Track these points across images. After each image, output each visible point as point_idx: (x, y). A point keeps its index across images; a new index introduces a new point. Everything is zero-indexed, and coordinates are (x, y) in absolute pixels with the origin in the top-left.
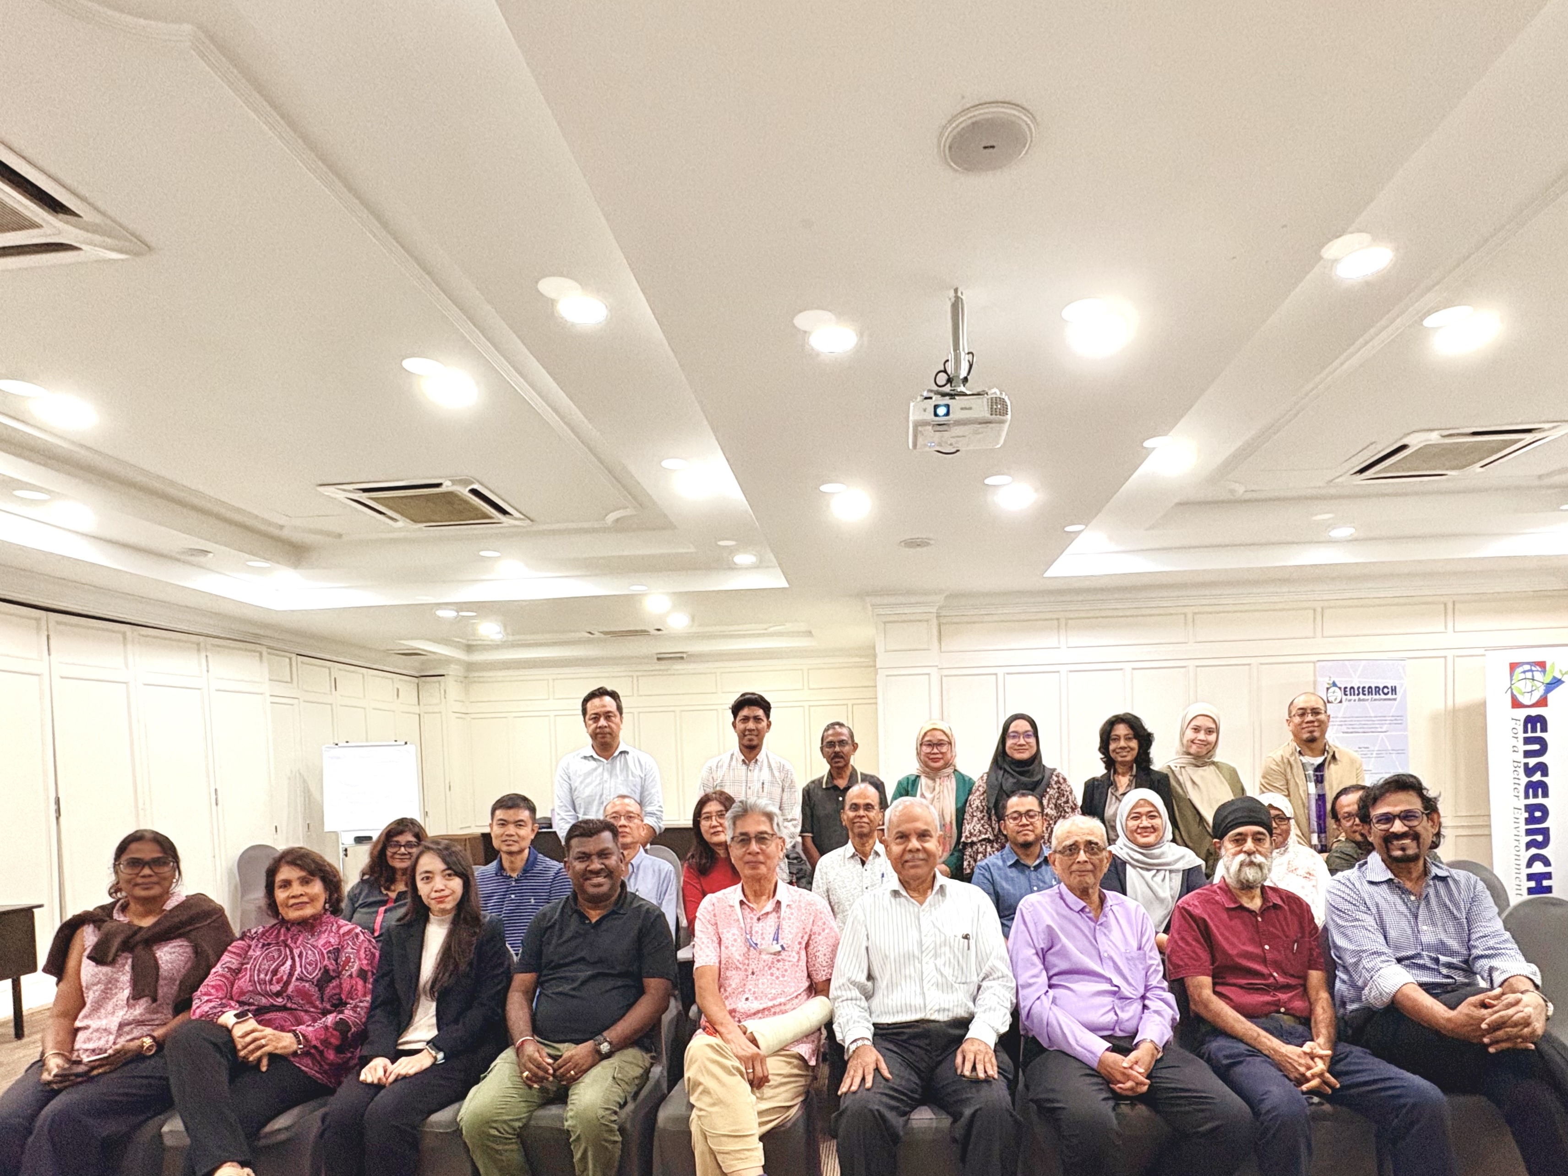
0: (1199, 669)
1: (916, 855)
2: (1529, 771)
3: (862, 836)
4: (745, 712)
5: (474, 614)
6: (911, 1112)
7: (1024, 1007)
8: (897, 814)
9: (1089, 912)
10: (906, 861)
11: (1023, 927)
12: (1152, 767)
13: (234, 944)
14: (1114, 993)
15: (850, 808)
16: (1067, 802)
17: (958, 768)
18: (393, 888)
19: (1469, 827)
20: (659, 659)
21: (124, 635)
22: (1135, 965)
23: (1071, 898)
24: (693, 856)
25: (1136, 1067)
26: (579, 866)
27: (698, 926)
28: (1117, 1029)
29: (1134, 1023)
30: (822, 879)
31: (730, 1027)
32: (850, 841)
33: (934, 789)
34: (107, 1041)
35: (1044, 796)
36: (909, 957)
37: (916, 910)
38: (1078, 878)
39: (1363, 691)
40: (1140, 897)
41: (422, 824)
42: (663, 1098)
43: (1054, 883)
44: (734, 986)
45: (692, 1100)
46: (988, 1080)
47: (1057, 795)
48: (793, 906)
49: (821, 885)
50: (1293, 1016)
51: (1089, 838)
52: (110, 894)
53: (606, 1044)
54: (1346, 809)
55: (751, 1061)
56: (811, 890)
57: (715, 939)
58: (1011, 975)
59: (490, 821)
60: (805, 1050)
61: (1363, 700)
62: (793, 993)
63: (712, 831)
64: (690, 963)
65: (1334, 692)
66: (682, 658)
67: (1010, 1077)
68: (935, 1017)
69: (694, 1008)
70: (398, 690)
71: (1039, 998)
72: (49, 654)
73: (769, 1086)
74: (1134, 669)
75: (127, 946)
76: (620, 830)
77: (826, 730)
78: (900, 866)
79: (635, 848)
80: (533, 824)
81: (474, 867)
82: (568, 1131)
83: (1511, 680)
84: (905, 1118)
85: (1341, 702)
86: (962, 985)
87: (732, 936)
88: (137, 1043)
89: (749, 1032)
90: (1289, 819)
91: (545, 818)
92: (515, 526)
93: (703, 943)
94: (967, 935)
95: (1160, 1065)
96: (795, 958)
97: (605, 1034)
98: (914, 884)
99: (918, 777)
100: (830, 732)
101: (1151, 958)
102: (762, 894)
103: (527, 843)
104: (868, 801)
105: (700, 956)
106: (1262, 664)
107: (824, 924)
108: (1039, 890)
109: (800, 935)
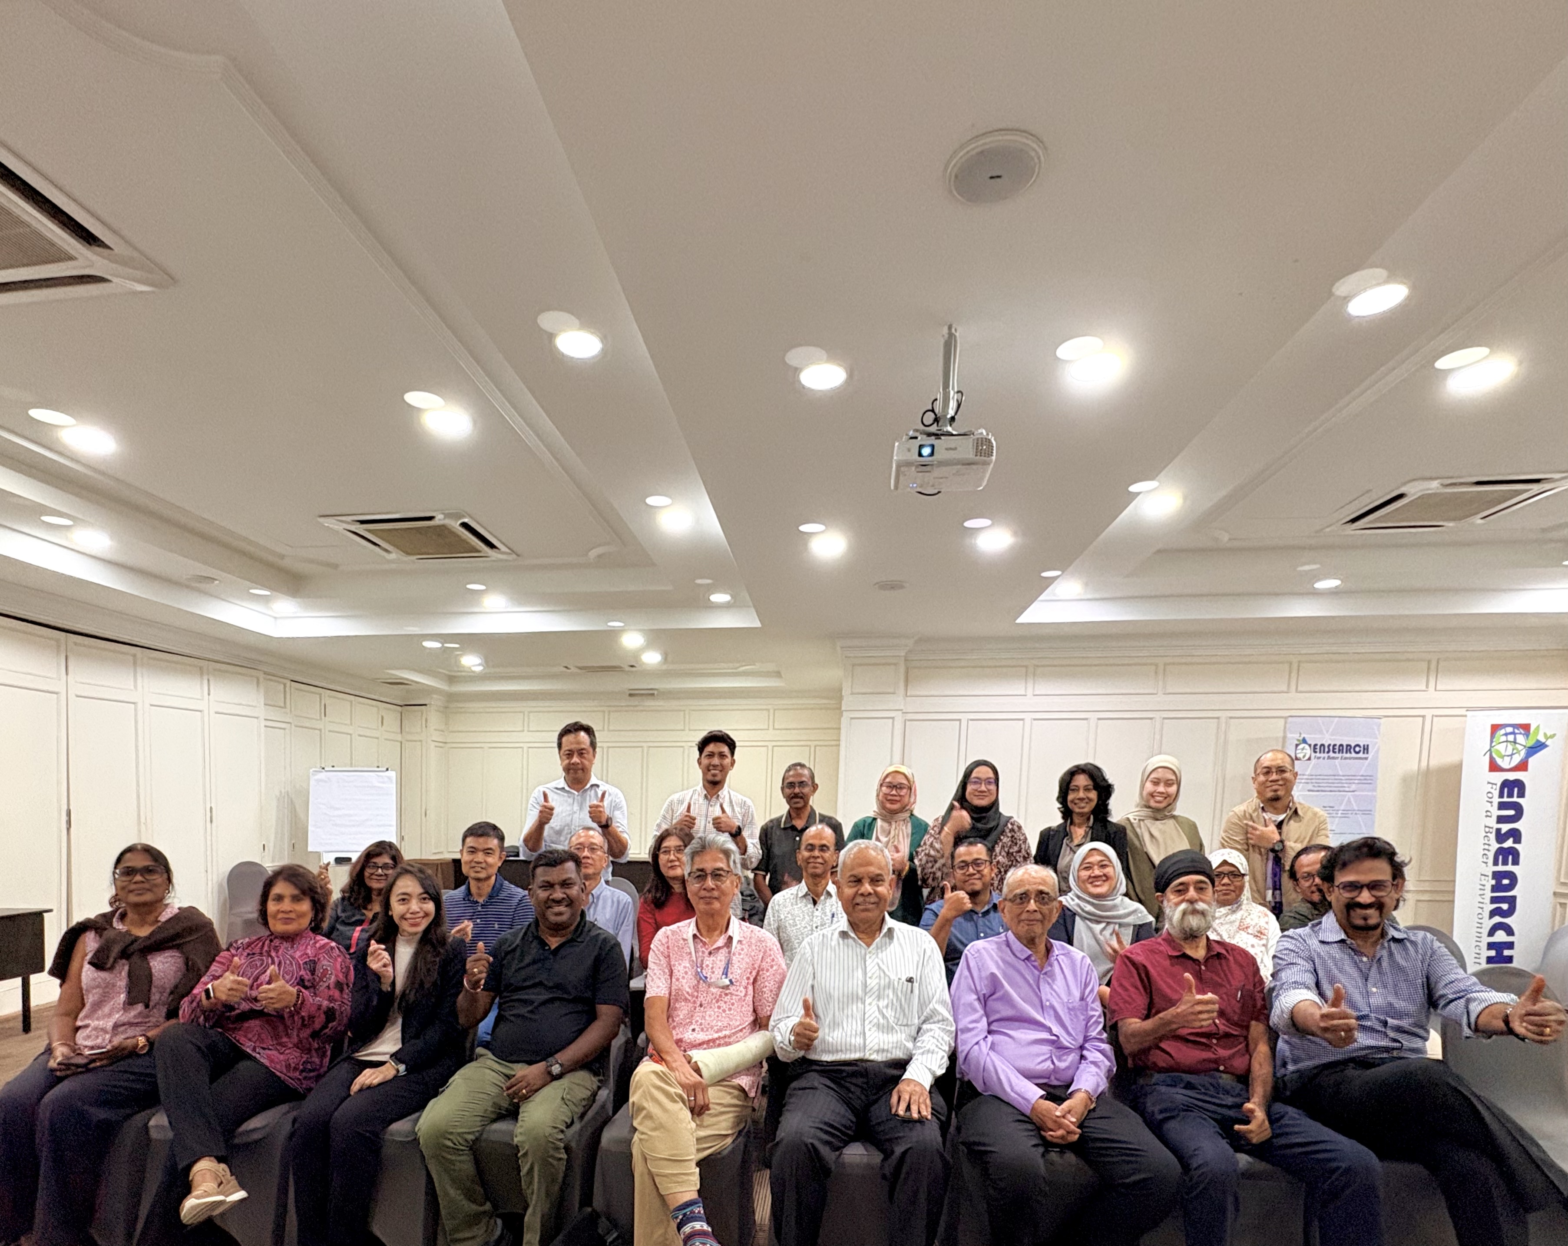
0: (1166, 721)
1: (867, 899)
2: (1500, 837)
3: (815, 876)
4: (711, 748)
5: (457, 646)
6: (844, 1147)
7: (962, 1051)
8: (852, 856)
9: (1035, 961)
10: (858, 904)
11: (966, 973)
12: (1109, 819)
13: (222, 954)
14: (1052, 1042)
15: (806, 849)
16: (1019, 851)
17: (915, 813)
18: (369, 907)
19: (1431, 892)
20: (631, 695)
21: (134, 656)
22: (1076, 1016)
23: (1017, 945)
24: (649, 891)
25: (1069, 1116)
26: (543, 894)
27: (651, 958)
28: (1052, 1078)
29: (1070, 1072)
30: (774, 917)
31: (676, 1057)
32: (803, 881)
33: (889, 833)
34: (104, 1039)
35: (996, 843)
36: (854, 998)
37: (863, 952)
38: (1027, 927)
39: (1334, 749)
40: (1085, 947)
41: (399, 847)
42: (606, 1121)
43: (1001, 931)
44: (681, 1017)
45: (635, 1124)
46: (921, 1121)
47: (1010, 843)
48: (744, 942)
49: (772, 922)
50: (1232, 1074)
51: (1041, 888)
52: (111, 904)
53: (557, 1066)
54: (1306, 869)
55: (693, 1089)
56: (762, 927)
57: (667, 971)
58: (951, 1019)
59: (461, 848)
60: (744, 1081)
61: (1333, 758)
62: (738, 1026)
63: (670, 865)
64: (643, 992)
65: (1303, 749)
66: (653, 694)
67: (943, 1118)
68: (874, 1057)
69: (642, 1036)
70: (382, 718)
71: (977, 1043)
72: (67, 674)
73: (709, 1115)
74: (1099, 719)
75: (125, 954)
76: (583, 861)
77: (789, 769)
78: (851, 909)
79: (596, 879)
80: (501, 852)
81: (443, 891)
82: (517, 1146)
83: (1492, 742)
84: (837, 1153)
85: (1309, 759)
86: (903, 1028)
87: (683, 967)
88: (130, 1042)
89: (693, 1061)
90: (1243, 875)
91: (512, 846)
92: (501, 560)
93: (655, 974)
94: (912, 978)
95: (1093, 1115)
96: (742, 992)
97: (557, 1056)
98: (862, 927)
99: (875, 819)
100: (791, 773)
101: (1093, 1009)
102: (715, 929)
103: (495, 870)
104: (824, 842)
105: (651, 987)
106: (1231, 718)
107: (773, 960)
108: (985, 937)
109: (749, 970)
